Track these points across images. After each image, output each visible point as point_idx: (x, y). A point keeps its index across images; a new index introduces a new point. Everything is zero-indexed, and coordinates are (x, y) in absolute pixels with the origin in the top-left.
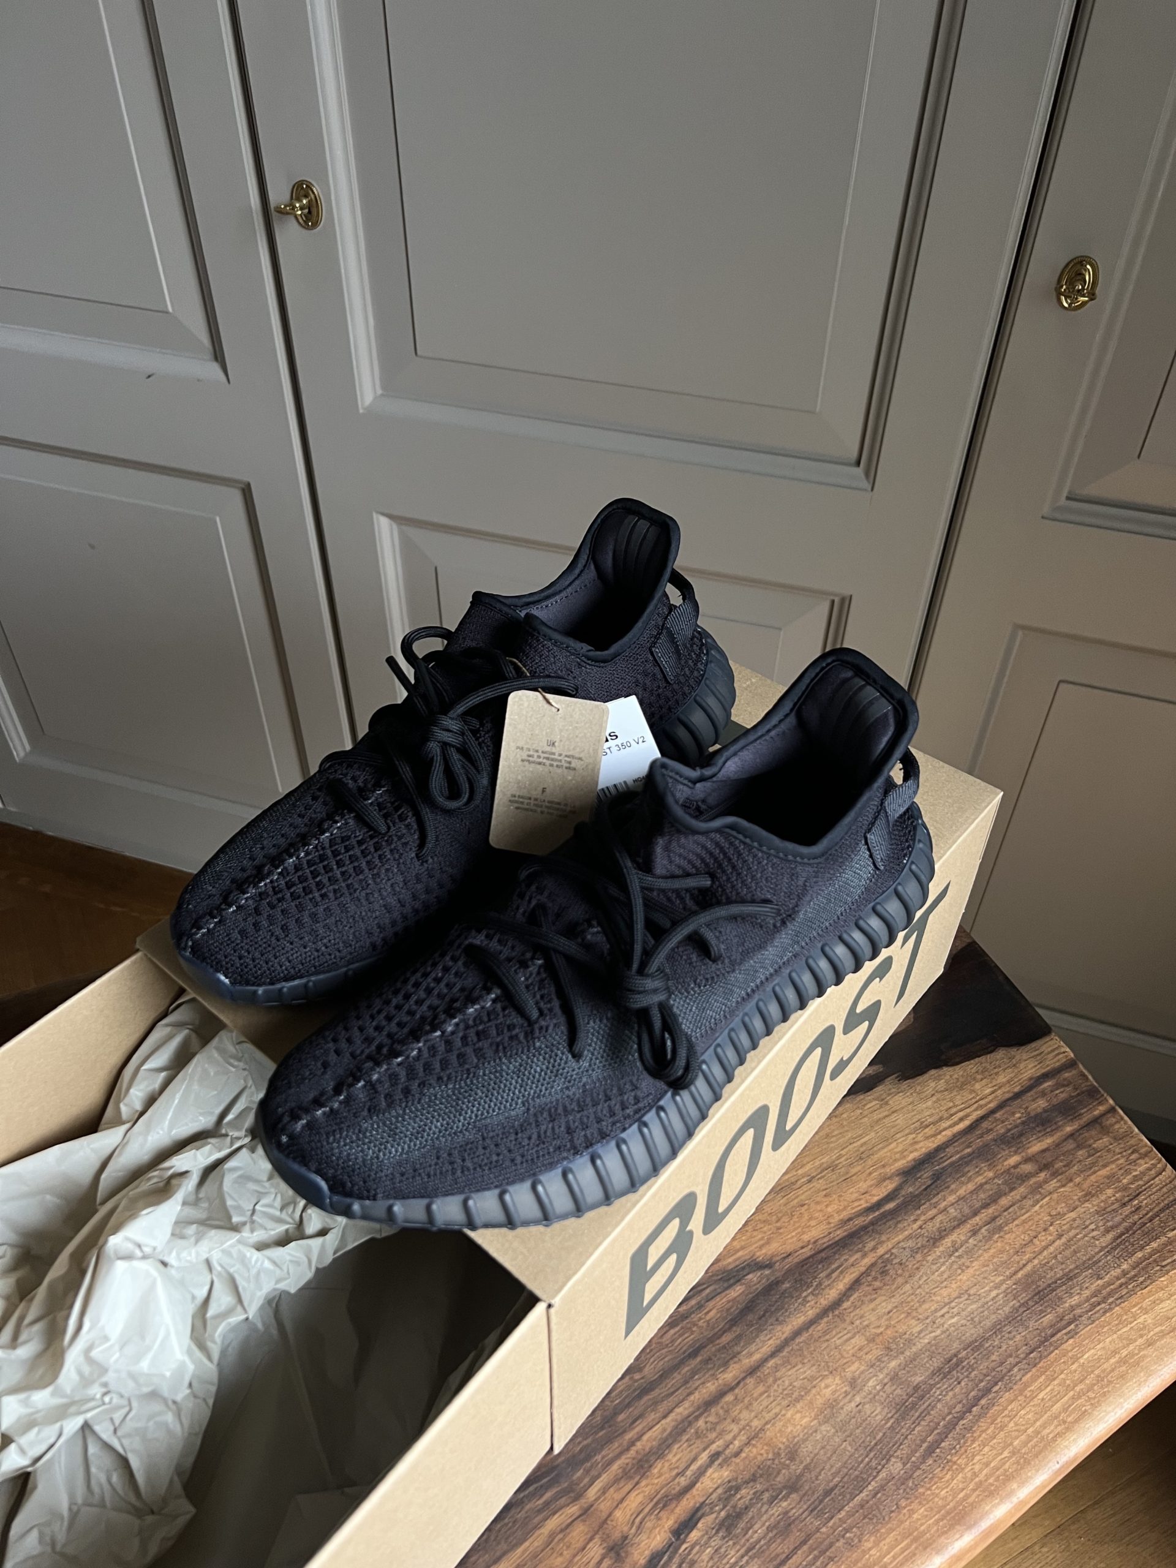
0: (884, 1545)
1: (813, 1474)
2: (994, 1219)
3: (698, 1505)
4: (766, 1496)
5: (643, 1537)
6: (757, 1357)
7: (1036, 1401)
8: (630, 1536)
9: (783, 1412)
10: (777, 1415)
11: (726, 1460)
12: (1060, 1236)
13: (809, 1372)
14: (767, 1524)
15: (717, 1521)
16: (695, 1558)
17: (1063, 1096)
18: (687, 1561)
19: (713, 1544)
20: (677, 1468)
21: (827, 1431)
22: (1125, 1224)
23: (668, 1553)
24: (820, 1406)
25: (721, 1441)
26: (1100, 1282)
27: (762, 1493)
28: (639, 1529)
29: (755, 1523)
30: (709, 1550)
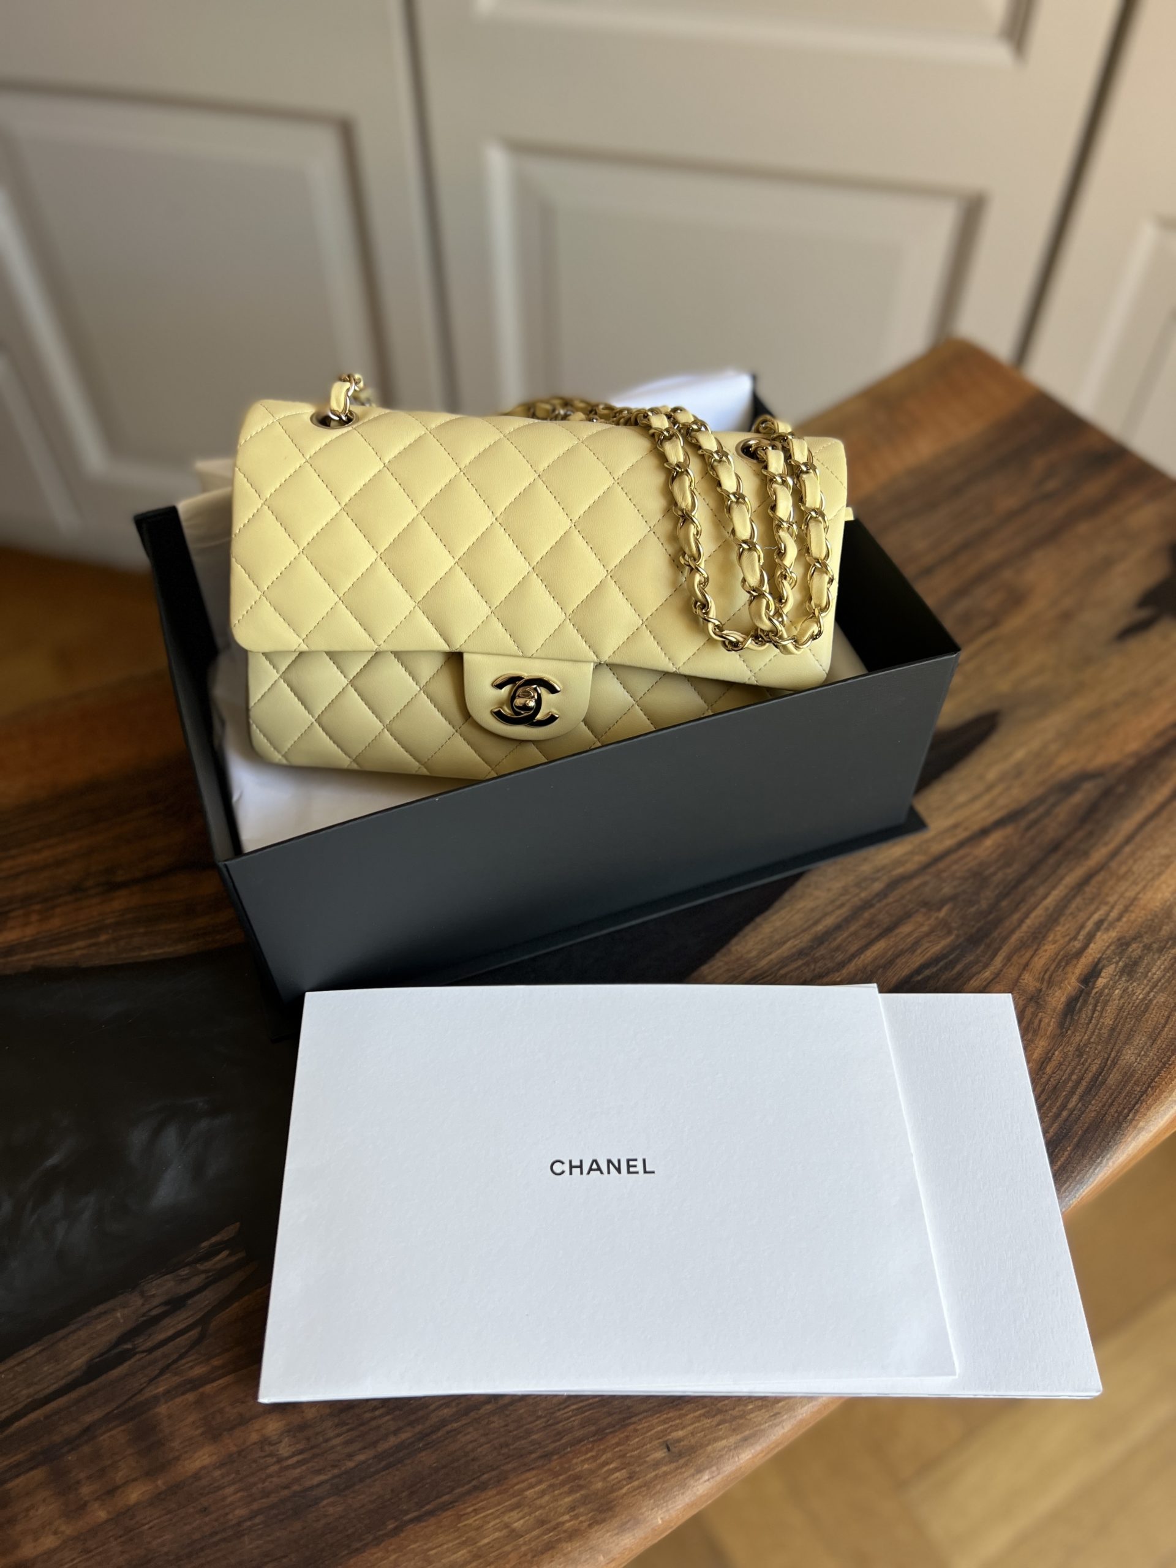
3: (1096, 960)
4: (1155, 946)
5: (1056, 988)
6: (1112, 846)
8: (1044, 989)
9: (1149, 884)
10: (1144, 887)
11: (1112, 925)
13: (1163, 852)
14: (1163, 967)
15: (1118, 970)
16: (1107, 998)
18: (1101, 1001)
19: (1119, 987)
20: (1068, 935)
23: (1081, 998)
27: (1151, 944)
28: (1050, 983)
29: (1152, 968)
30: (1117, 991)
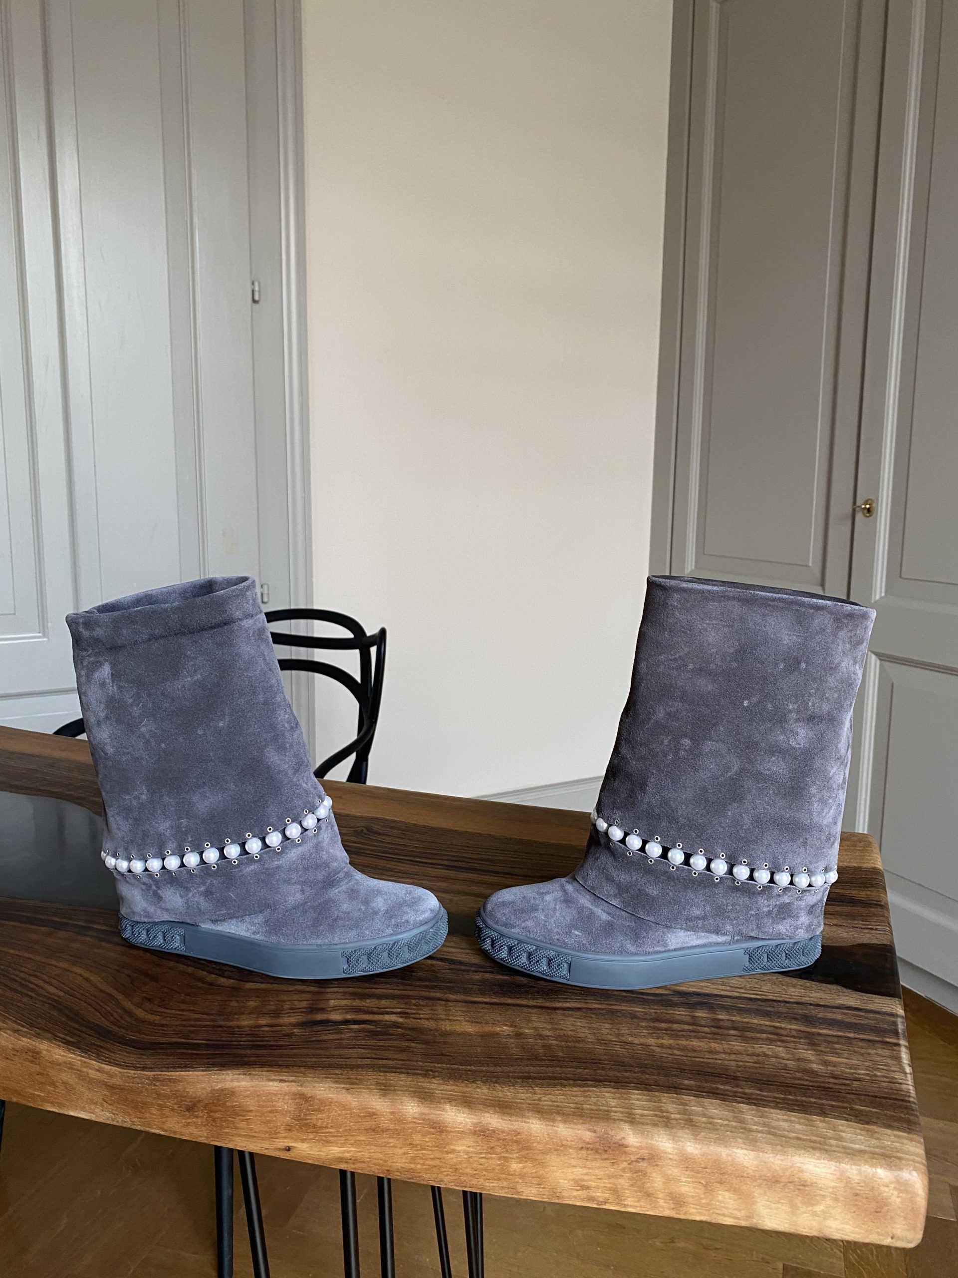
0: (442, 1087)
1: (445, 1046)
2: (714, 1034)
3: (371, 1020)
5: (332, 1013)
7: (627, 1101)
8: (326, 1010)
9: (463, 1021)
10: (458, 1020)
12: (756, 1063)
13: (500, 1018)
14: (395, 1044)
15: (372, 1030)
16: (344, 1032)
17: (862, 1022)
18: (339, 1031)
19: (359, 1034)
20: (381, 1006)
21: (477, 1039)
22: (822, 1085)
23: (332, 1024)
24: (487, 1031)
25: (416, 1011)
26: (758, 1092)
27: (408, 1035)
29: (389, 1041)
30: (354, 1034)
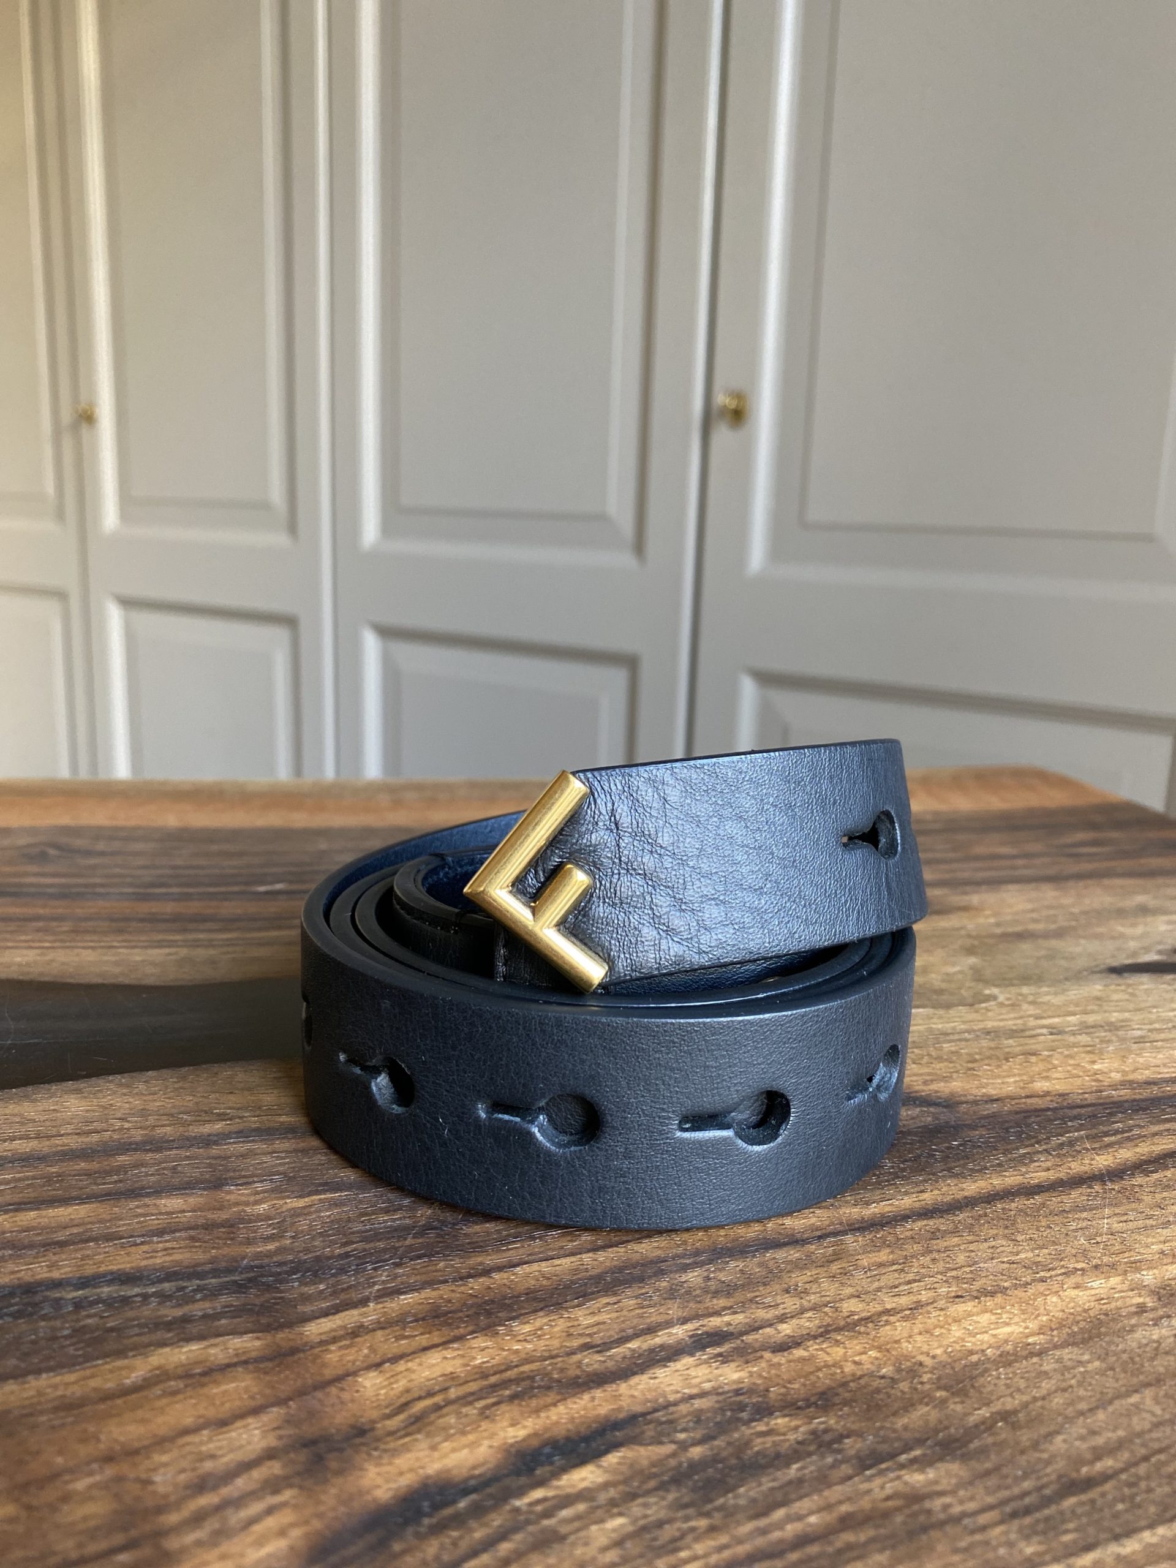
1: (1025, 1437)
3: (621, 1416)
5: (421, 1443)
6: (881, 1209)
8: (379, 1433)
9: (941, 1303)
11: (745, 1354)
13: (1030, 1255)
14: (845, 1508)
15: (673, 1462)
21: (1080, 1363)
23: (474, 1497)
24: (1060, 1315)
25: (740, 1317)
27: (841, 1437)
28: (418, 1423)
29: (800, 1498)
30: (620, 1521)
